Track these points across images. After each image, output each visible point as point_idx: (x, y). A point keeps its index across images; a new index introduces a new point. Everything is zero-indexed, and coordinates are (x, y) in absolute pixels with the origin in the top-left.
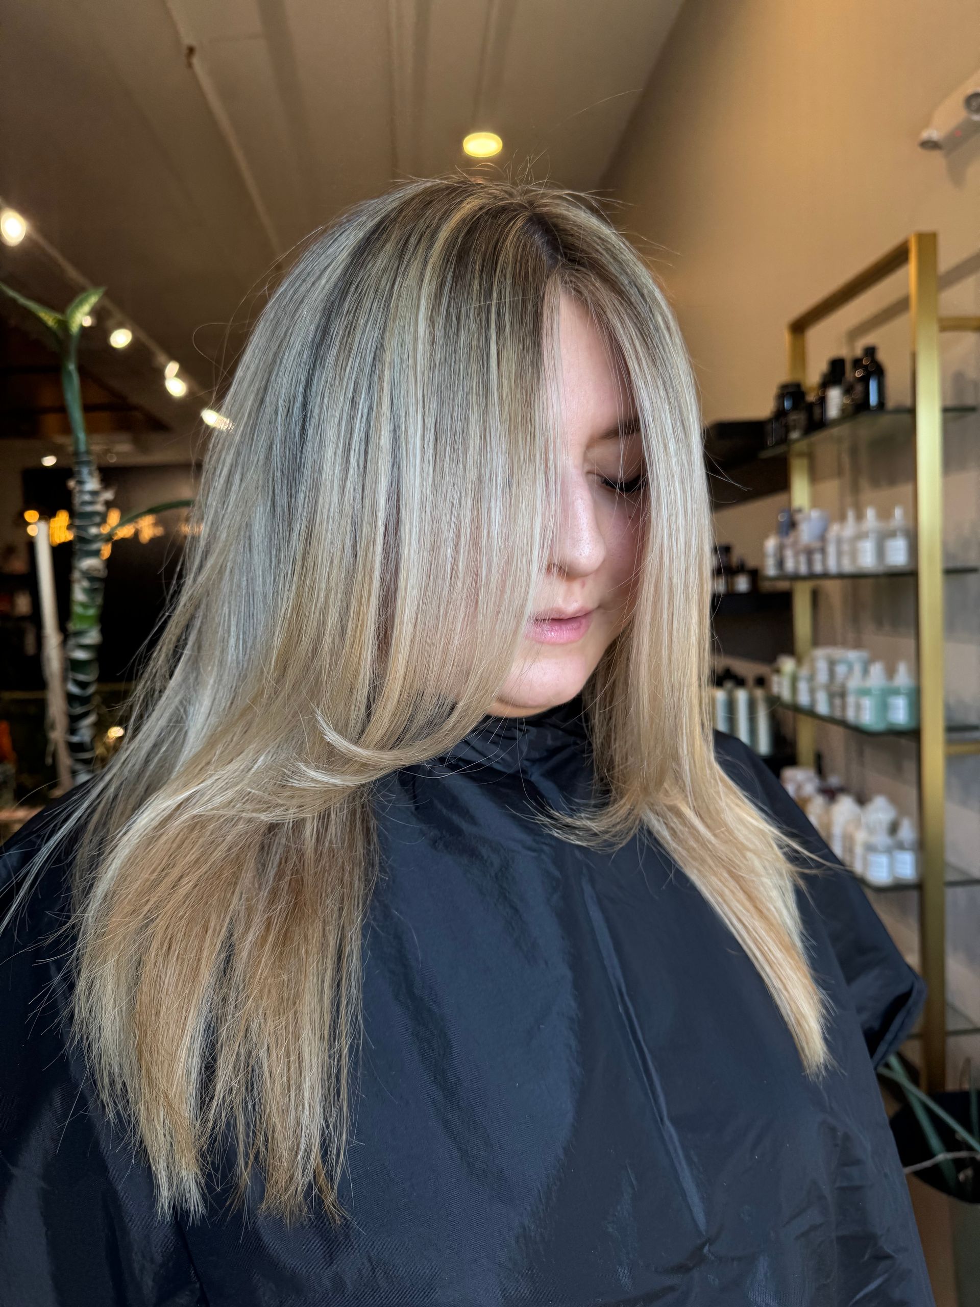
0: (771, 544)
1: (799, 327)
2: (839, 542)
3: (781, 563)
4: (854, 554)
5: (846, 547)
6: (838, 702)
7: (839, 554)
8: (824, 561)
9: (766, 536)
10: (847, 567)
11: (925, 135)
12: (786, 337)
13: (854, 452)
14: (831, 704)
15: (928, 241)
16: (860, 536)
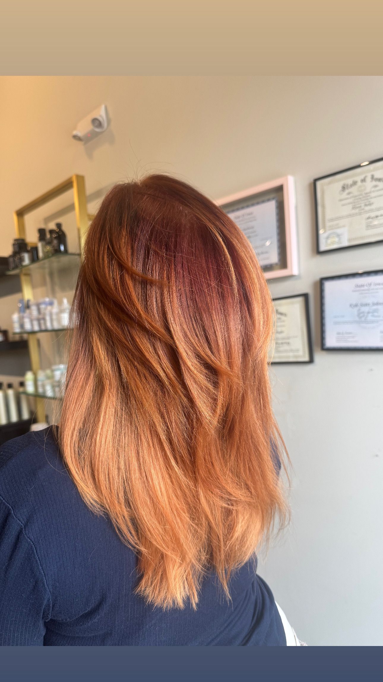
0: (15, 317)
1: (21, 213)
2: (51, 314)
3: (22, 326)
4: (59, 320)
5: (54, 317)
6: (57, 389)
7: (52, 320)
8: (45, 323)
9: (13, 313)
10: (56, 326)
11: (75, 133)
12: (15, 218)
13: (51, 274)
14: (54, 391)
15: (81, 179)
16: (61, 311)
